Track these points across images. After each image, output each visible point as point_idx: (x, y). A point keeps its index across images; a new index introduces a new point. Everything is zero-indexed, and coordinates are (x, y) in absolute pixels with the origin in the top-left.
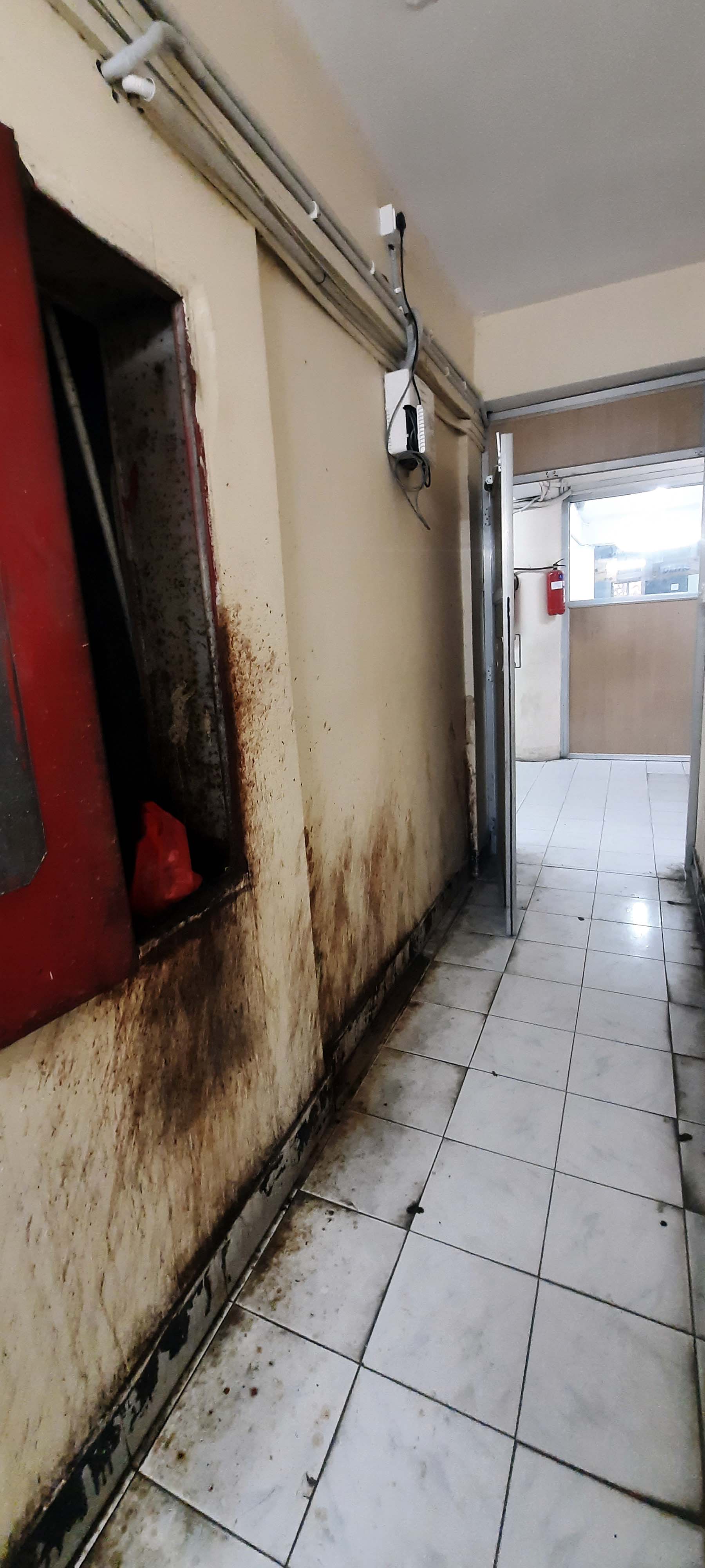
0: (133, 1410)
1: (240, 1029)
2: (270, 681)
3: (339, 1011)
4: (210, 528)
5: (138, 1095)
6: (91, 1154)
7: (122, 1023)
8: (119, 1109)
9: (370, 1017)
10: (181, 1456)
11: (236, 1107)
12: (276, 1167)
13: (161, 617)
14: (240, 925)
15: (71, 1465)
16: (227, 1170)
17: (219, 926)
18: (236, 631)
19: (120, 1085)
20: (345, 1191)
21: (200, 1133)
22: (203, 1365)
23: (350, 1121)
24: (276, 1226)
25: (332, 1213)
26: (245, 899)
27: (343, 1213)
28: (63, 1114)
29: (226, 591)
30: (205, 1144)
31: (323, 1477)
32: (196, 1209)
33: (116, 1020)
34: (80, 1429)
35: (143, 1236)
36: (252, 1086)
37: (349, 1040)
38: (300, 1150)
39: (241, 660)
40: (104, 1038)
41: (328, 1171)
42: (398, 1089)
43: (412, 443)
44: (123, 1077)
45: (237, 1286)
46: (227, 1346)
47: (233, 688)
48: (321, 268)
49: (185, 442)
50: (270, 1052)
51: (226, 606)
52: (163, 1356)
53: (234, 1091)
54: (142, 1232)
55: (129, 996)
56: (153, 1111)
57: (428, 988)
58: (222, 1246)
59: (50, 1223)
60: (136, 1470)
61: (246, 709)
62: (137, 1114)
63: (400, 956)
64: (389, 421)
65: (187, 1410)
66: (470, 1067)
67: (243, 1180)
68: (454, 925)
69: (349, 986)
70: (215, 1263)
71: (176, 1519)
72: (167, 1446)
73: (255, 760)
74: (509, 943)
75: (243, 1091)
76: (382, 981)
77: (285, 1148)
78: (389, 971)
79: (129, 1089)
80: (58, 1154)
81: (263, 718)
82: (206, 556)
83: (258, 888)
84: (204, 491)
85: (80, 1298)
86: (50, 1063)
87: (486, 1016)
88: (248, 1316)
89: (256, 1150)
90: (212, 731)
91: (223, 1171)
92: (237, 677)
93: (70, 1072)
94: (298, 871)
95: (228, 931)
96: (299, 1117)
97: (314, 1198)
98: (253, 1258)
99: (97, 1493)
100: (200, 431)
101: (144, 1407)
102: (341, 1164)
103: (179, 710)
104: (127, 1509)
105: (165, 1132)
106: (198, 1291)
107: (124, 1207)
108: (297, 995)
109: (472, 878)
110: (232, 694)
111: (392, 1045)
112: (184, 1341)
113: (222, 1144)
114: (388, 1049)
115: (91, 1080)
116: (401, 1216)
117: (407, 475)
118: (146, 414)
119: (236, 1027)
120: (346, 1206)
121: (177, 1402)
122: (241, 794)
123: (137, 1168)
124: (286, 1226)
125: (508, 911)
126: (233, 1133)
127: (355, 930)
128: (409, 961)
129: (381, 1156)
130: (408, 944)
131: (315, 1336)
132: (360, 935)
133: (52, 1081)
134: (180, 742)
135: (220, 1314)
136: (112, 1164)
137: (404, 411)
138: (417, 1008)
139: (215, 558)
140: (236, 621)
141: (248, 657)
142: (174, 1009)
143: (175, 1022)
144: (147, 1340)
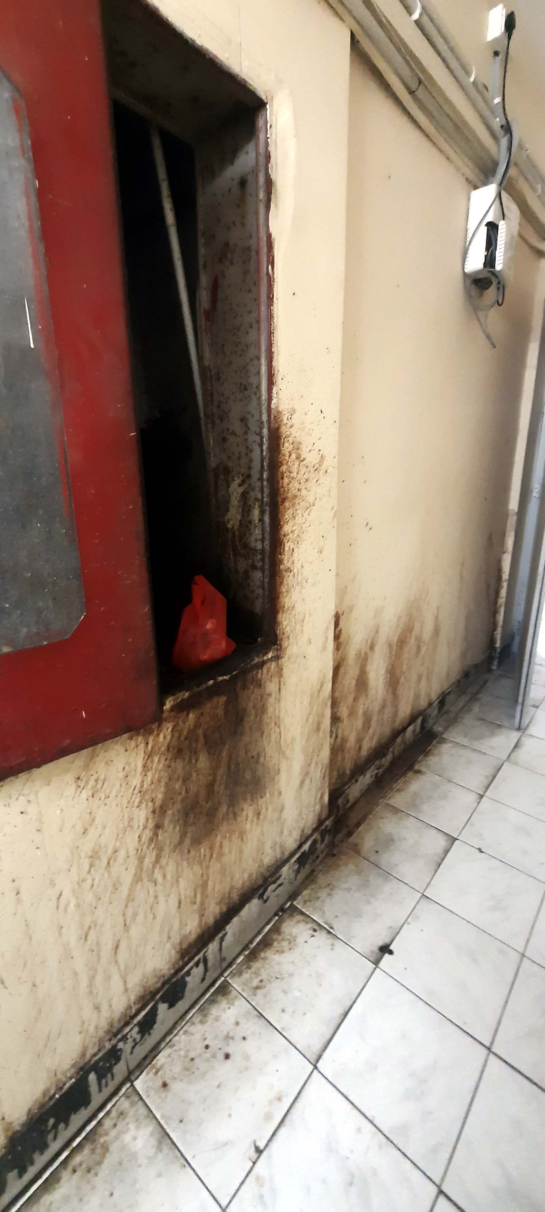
0: (134, 1040)
1: (256, 772)
2: (317, 481)
3: (348, 766)
4: (272, 335)
5: (160, 812)
6: (115, 852)
7: (150, 756)
8: (142, 821)
9: (377, 774)
10: (165, 1085)
11: (245, 831)
12: (274, 882)
13: (226, 417)
14: (264, 688)
15: (81, 1069)
16: (232, 879)
17: (245, 687)
18: (288, 433)
19: (145, 803)
20: (329, 915)
21: (211, 848)
22: (194, 1019)
23: (344, 858)
24: (268, 928)
25: (315, 930)
26: (271, 668)
27: (324, 933)
28: (94, 820)
29: (282, 395)
30: (214, 855)
31: (267, 1149)
32: (202, 903)
33: (145, 752)
34: (91, 1045)
35: (154, 918)
36: (261, 817)
37: (355, 791)
38: (298, 872)
39: (290, 460)
40: (133, 765)
41: (319, 895)
42: (389, 841)
43: (490, 261)
44: (147, 797)
45: (230, 965)
46: (214, 1011)
47: (280, 485)
48: (417, 75)
49: (258, 252)
50: (280, 793)
51: (280, 409)
52: (162, 1007)
53: (244, 819)
54: (154, 914)
55: (158, 735)
56: (171, 827)
57: (432, 760)
58: (220, 935)
59: (77, 897)
60: (132, 1082)
61: (291, 505)
62: (158, 827)
63: (411, 728)
64: (468, 239)
65: (175, 1051)
66: (459, 838)
67: (246, 888)
68: (466, 709)
69: (360, 748)
70: (213, 947)
71: (152, 1134)
72: (156, 1073)
73: (295, 550)
74: (515, 736)
75: (252, 821)
76: (391, 747)
77: (285, 869)
78: (399, 740)
79: (152, 806)
80: (87, 848)
81: (306, 513)
82: (266, 362)
83: (284, 660)
84: (270, 299)
85: (98, 955)
86: (84, 779)
87: (481, 796)
88: (234, 993)
89: (259, 866)
90: (260, 520)
91: (229, 879)
92: (285, 475)
93: (102, 788)
94: (324, 648)
95: (252, 692)
96: (300, 846)
97: (303, 913)
98: (246, 947)
99: (100, 1091)
100: (272, 240)
101: (144, 1039)
102: (330, 892)
103: (235, 501)
104: (120, 1111)
105: (181, 843)
106: (197, 964)
107: (140, 895)
108: (311, 750)
109: (490, 671)
110: (278, 490)
111: (392, 802)
112: (181, 998)
113: (229, 858)
114: (388, 805)
115: (120, 796)
116: (373, 952)
117: (481, 295)
118: (229, 228)
119: (251, 770)
120: (327, 928)
121: (170, 1041)
122: (278, 578)
123: (154, 867)
124: (276, 929)
125: (519, 709)
126: (241, 852)
127: (372, 702)
128: (420, 733)
129: (364, 895)
130: (421, 718)
131: (283, 1029)
132: (376, 707)
133: (85, 794)
134: (233, 528)
135: (213, 984)
136: (133, 862)
137: (486, 228)
138: (418, 775)
139: (274, 364)
140: (290, 423)
141: (298, 458)
142: (197, 750)
143: (197, 760)
144: (151, 992)
